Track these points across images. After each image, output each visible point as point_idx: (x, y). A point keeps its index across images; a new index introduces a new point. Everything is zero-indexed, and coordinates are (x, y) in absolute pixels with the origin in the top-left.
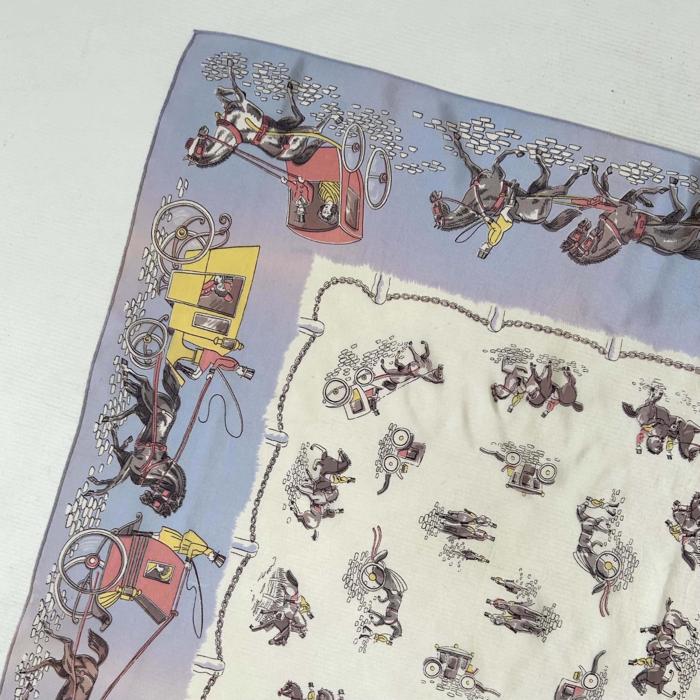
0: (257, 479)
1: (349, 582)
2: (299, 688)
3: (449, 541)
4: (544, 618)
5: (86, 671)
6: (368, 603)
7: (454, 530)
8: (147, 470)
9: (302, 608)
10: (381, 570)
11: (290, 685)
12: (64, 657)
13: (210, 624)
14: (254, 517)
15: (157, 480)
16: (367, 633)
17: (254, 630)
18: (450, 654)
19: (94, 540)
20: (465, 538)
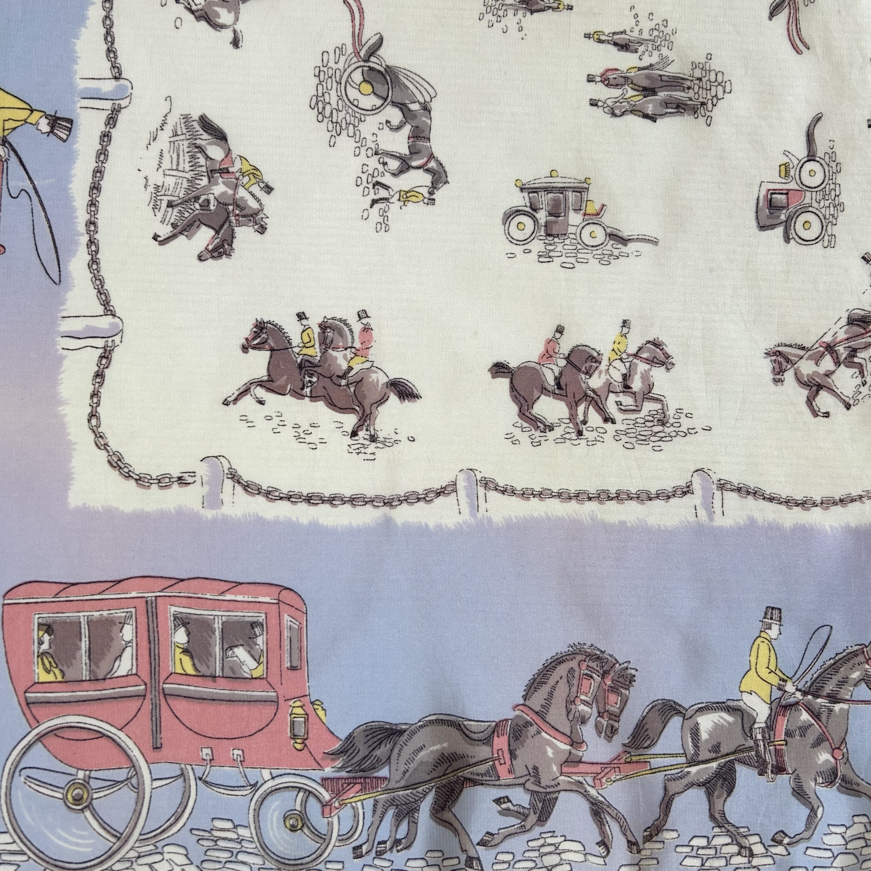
2: (280, 329)
4: (698, 82)
6: (370, 138)
9: (246, 179)
10: (379, 71)
13: (73, 253)
16: (383, 193)
17: (163, 243)
18: (548, 190)
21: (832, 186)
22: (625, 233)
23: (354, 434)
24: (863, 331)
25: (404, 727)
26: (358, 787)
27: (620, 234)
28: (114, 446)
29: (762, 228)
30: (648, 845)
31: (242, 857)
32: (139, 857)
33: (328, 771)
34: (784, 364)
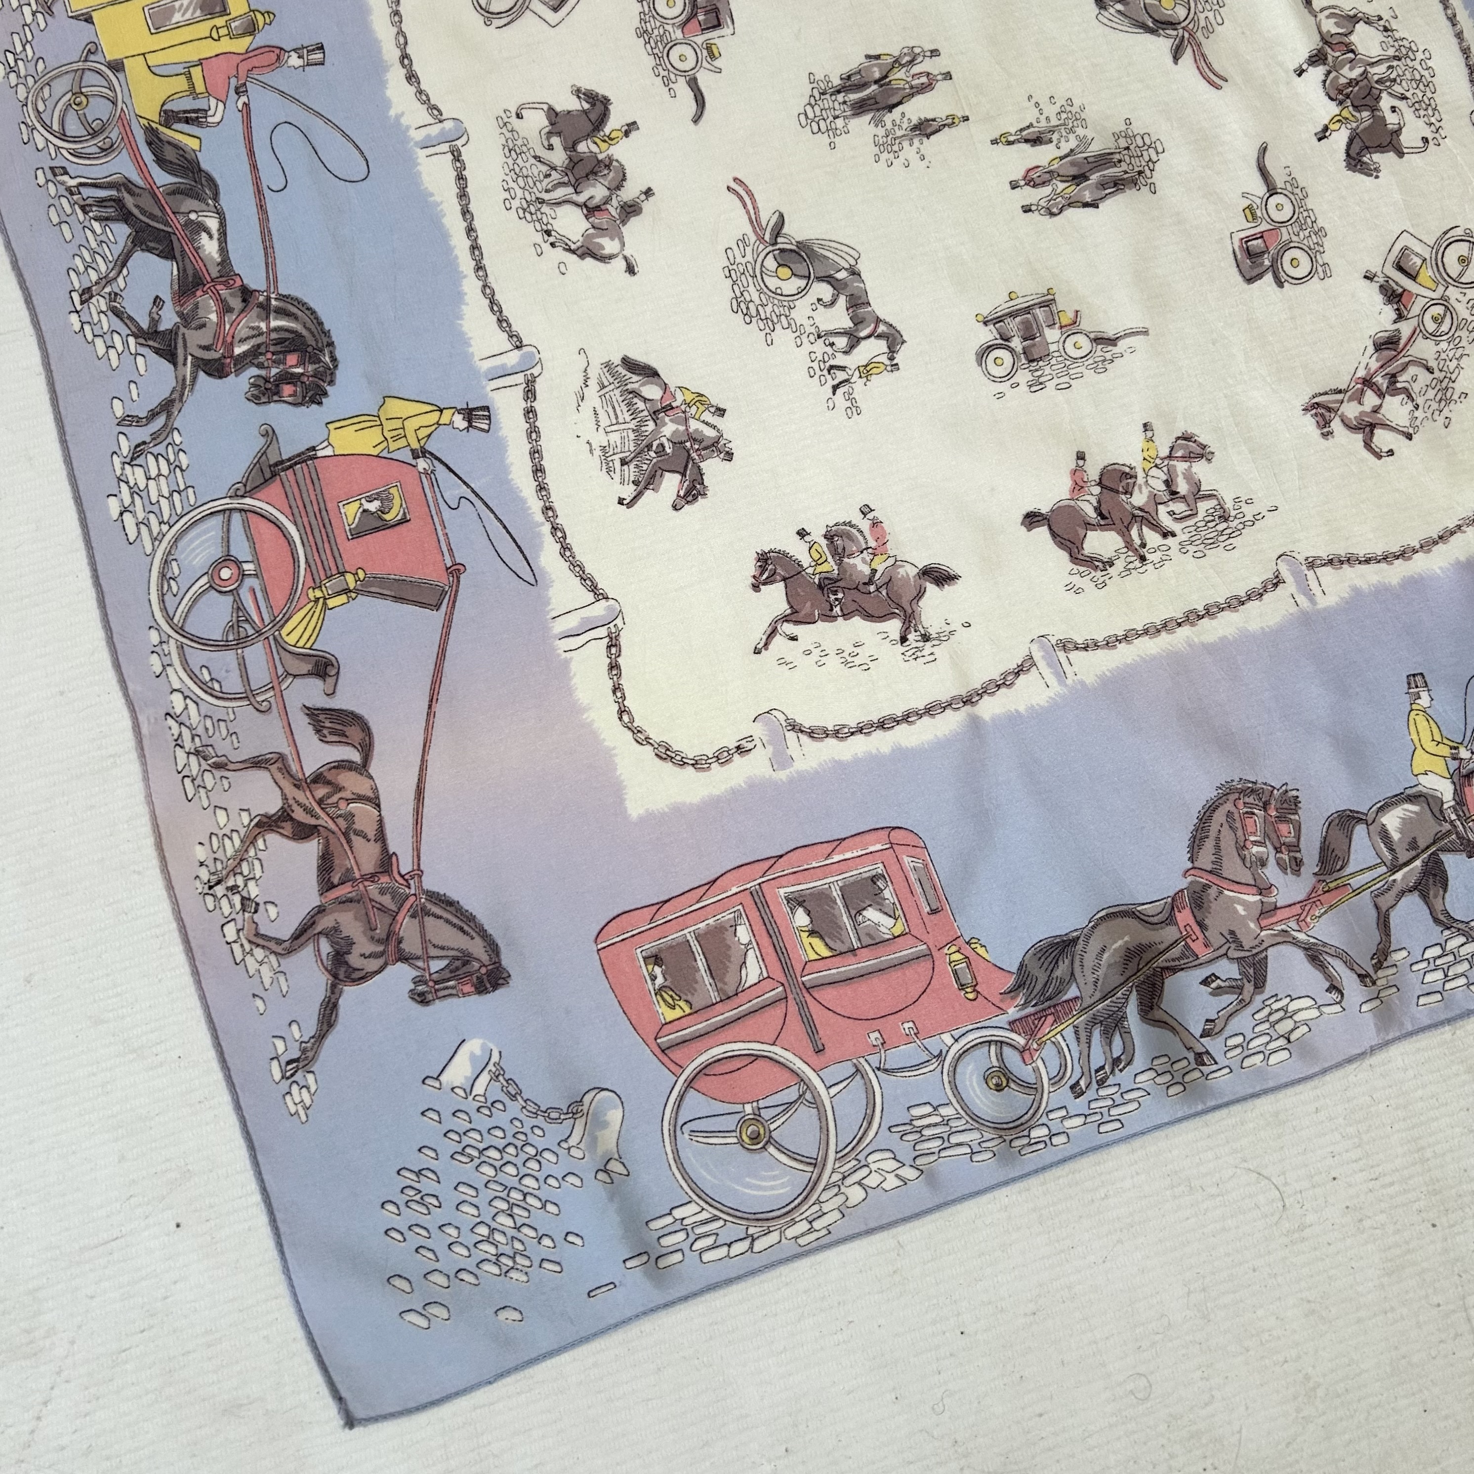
0: (452, 231)
1: (748, 308)
2: (785, 555)
3: (877, 126)
5: (347, 794)
7: (872, 101)
8: (229, 339)
9: (694, 408)
10: (791, 250)
11: (764, 559)
12: (285, 798)
13: (539, 547)
14: (492, 302)
15: (259, 346)
16: (841, 376)
17: (630, 505)
18: (1013, 315)
19: (205, 532)
20: (900, 103)
21: (1305, 214)
22: (1110, 333)
23: (904, 639)
24: (1395, 353)
25: (1075, 934)
26: (1050, 1019)
27: (1105, 336)
28: (656, 737)
29: (1250, 280)
30: (1380, 973)
31: (954, 1139)
32: (844, 1178)
33: (1013, 1013)
34: (1327, 414)
